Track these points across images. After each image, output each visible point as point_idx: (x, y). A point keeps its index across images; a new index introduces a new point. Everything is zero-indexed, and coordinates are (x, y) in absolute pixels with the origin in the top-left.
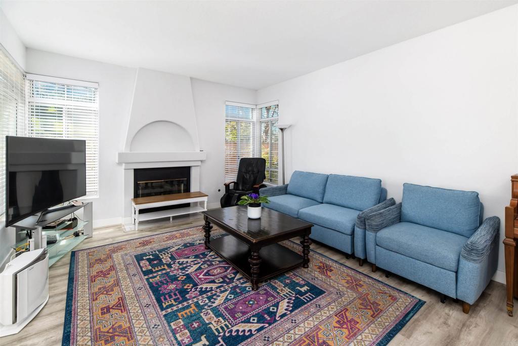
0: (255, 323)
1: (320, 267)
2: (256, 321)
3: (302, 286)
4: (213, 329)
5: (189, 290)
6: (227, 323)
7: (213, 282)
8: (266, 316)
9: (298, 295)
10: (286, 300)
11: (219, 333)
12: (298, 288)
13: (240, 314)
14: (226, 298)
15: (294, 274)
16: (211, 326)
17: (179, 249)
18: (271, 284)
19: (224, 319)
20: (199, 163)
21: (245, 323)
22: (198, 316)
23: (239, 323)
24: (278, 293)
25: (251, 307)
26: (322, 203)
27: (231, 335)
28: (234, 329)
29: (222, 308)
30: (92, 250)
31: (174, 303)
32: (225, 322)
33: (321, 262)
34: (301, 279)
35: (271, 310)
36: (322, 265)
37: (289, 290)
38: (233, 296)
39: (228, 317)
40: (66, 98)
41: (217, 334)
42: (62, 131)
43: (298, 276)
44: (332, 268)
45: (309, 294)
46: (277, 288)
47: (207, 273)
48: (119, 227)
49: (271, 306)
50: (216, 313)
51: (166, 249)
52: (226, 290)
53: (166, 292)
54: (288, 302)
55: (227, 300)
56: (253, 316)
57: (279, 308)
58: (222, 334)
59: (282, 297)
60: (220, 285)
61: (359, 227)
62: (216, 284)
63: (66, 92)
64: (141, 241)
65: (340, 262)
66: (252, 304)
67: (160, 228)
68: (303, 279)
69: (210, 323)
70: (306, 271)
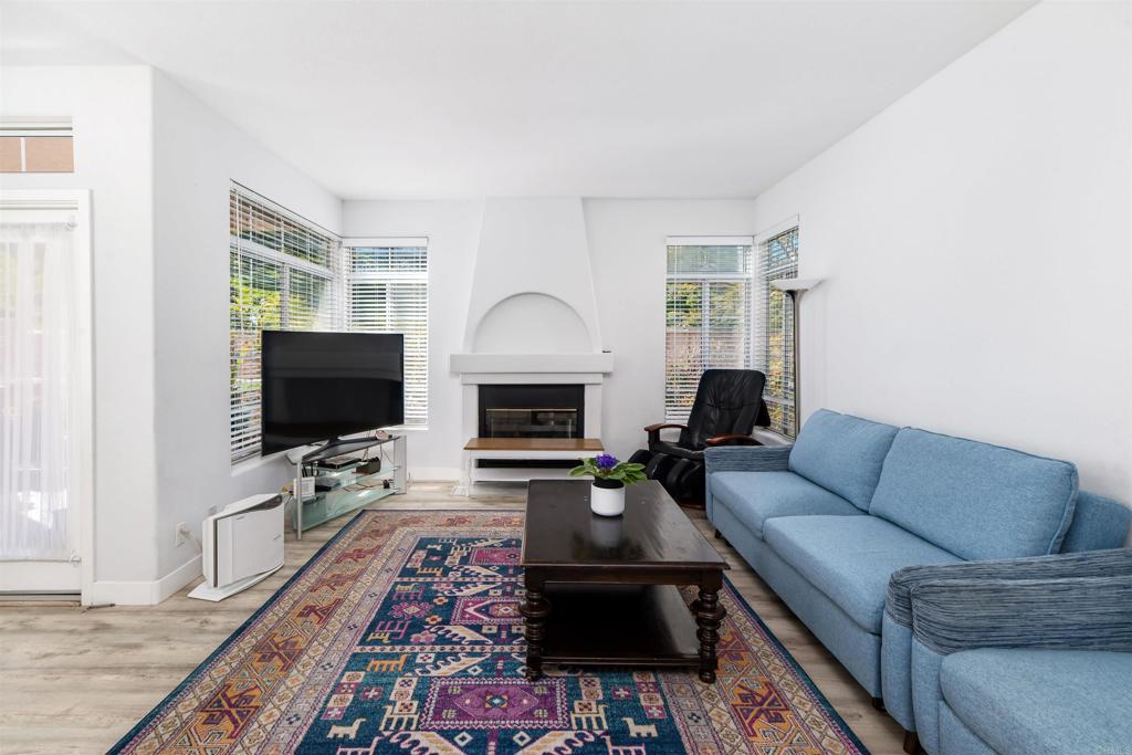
0: (459, 747)
1: (749, 697)
2: (462, 744)
3: (642, 719)
4: (387, 715)
5: (427, 627)
6: (416, 717)
7: (477, 629)
8: (493, 743)
9: (608, 738)
10: (570, 735)
11: (386, 729)
12: (630, 721)
13: (452, 713)
14: (465, 671)
15: (657, 685)
16: (390, 708)
17: (492, 546)
18: (578, 682)
19: (420, 707)
20: (599, 379)
21: (442, 736)
22: (391, 680)
23: (434, 730)
24: (571, 708)
25: (487, 710)
26: (866, 513)
27: (399, 744)
28: (415, 736)
29: (436, 687)
30: (384, 514)
31: (385, 641)
32: (416, 714)
33: (769, 685)
34: (661, 703)
35: (516, 738)
36: (764, 692)
37: (602, 716)
38: (480, 670)
39: (428, 710)
40: (390, 264)
41: (382, 728)
42: (384, 322)
43: (661, 691)
44: (786, 715)
45: (642, 748)
46: (579, 696)
47: (487, 607)
48: (450, 484)
49: (524, 730)
50: (420, 689)
51: (473, 540)
52: (480, 655)
53: (396, 615)
54: (569, 742)
55: (464, 673)
56: (471, 732)
57: (538, 743)
58: (386, 734)
59: (570, 721)
60: (483, 638)
61: (892, 616)
62: (478, 635)
63: (390, 255)
64: (453, 516)
65: (837, 709)
66: (494, 705)
67: (504, 500)
68: (666, 706)
69: (394, 703)
70: (699, 688)
